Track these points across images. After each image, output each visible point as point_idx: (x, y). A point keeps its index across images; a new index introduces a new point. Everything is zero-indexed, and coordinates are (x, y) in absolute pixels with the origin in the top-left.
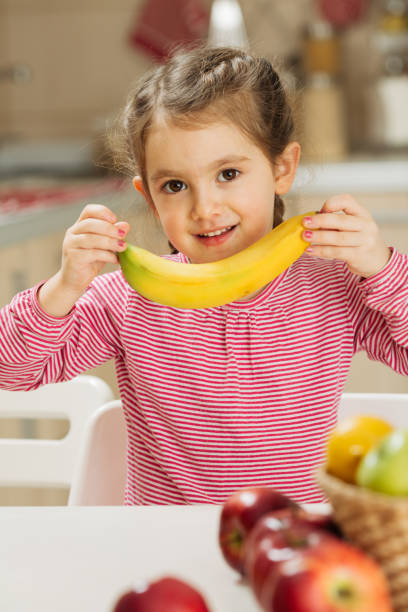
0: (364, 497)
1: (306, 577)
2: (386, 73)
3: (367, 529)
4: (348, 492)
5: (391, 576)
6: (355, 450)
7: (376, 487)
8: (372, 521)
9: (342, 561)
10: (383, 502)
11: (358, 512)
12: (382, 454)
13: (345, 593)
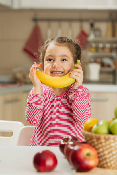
0: (93, 134)
1: (80, 150)
2: (90, 62)
3: (93, 142)
4: (90, 133)
5: (99, 153)
6: (91, 126)
7: (96, 132)
8: (95, 140)
9: (88, 148)
10: (98, 135)
11: (91, 138)
12: (98, 125)
13: (88, 155)
